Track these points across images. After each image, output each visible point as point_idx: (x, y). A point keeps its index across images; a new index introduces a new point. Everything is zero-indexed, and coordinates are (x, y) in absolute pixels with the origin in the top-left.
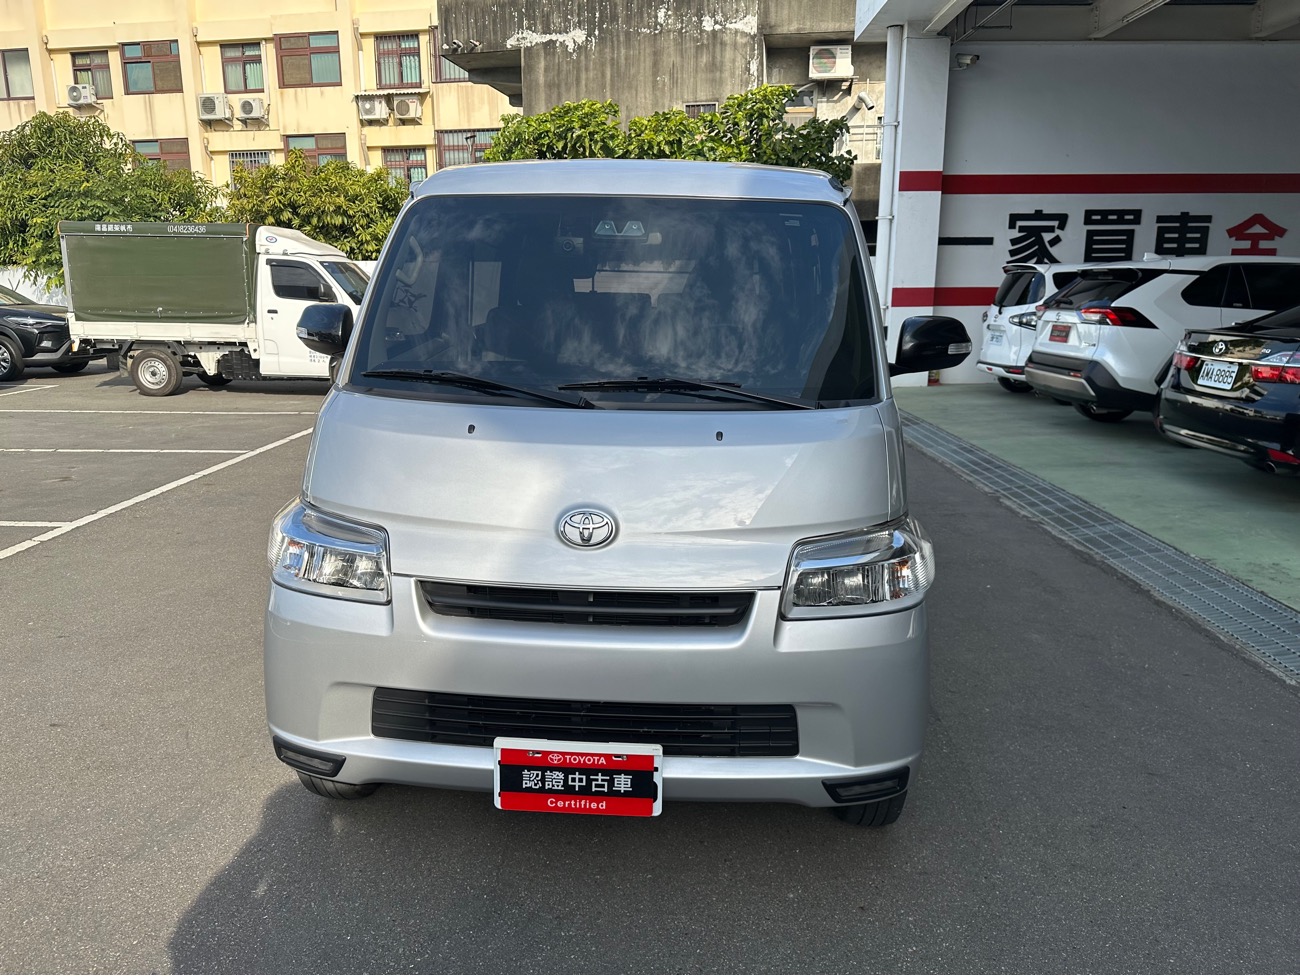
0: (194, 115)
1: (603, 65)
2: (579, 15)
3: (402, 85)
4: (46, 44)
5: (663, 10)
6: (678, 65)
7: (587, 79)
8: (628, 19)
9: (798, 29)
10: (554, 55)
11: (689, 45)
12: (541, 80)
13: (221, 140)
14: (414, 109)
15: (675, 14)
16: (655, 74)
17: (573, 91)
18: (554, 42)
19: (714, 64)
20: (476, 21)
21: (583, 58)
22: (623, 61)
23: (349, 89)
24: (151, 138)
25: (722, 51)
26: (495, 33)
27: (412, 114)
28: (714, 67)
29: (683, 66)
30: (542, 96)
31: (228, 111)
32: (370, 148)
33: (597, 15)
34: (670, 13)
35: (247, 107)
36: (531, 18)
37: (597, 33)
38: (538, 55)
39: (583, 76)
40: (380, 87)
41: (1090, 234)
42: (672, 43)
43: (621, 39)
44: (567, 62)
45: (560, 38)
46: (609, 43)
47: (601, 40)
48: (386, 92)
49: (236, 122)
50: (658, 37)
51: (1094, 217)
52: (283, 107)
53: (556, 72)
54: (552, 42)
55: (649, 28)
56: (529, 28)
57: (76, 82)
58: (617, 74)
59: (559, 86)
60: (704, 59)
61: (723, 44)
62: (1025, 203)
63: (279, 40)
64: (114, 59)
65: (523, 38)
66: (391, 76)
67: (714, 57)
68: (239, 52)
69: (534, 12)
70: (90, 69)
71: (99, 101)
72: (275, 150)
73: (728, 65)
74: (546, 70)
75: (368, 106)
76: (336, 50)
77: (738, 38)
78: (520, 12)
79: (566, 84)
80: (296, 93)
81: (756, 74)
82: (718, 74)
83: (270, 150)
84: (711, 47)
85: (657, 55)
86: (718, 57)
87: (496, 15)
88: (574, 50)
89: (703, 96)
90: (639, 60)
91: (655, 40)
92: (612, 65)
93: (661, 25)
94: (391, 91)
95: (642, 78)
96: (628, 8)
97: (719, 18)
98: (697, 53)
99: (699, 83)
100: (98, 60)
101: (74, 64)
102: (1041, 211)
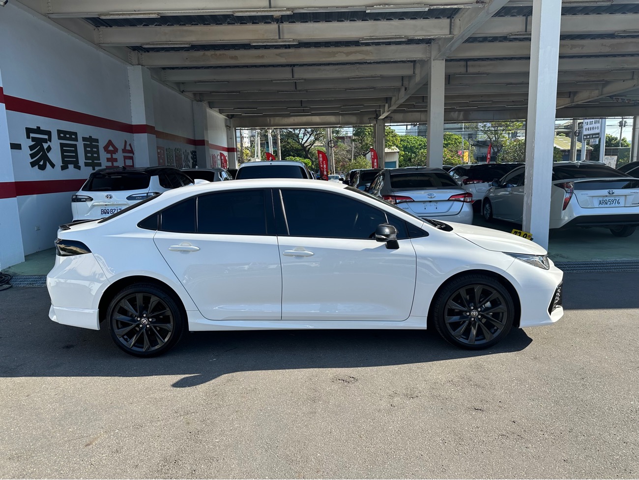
41: (61, 146)
51: (61, 135)
62: (31, 121)
102: (39, 127)
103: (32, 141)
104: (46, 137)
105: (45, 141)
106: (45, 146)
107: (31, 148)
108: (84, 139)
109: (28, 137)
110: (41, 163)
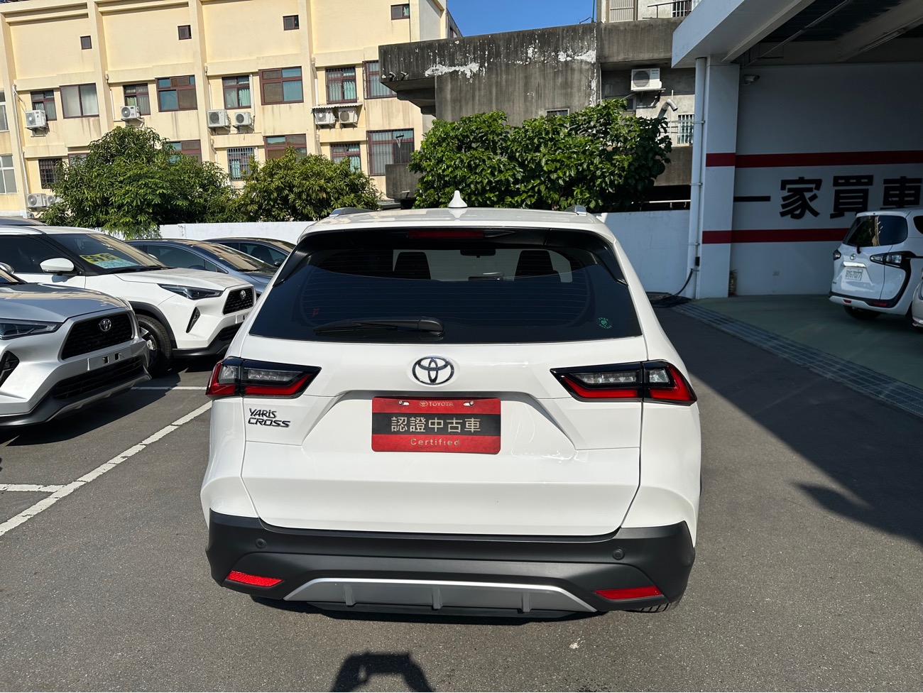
0: (204, 124)
1: (490, 86)
2: (474, 54)
3: (344, 101)
4: (108, 80)
5: (531, 49)
6: (542, 85)
7: (480, 96)
8: (507, 56)
9: (624, 59)
10: (457, 79)
11: (549, 71)
12: (449, 97)
13: (221, 141)
14: (352, 117)
15: (539, 51)
16: (526, 92)
17: (470, 104)
18: (457, 72)
19: (566, 83)
20: (404, 59)
21: (477, 82)
22: (504, 83)
23: (308, 105)
24: (176, 140)
25: (572, 74)
26: (417, 67)
27: (351, 121)
28: (566, 85)
29: (545, 85)
30: (449, 108)
31: (227, 121)
32: (322, 144)
33: (487, 53)
34: (536, 50)
35: (240, 118)
36: (442, 56)
37: (486, 65)
38: (446, 80)
39: (477, 93)
40: (329, 102)
41: (837, 192)
42: (538, 70)
43: (503, 68)
44: (466, 85)
45: (462, 69)
46: (495, 72)
47: (489, 70)
48: (333, 106)
49: (232, 128)
50: (528, 66)
51: (840, 181)
52: (264, 118)
53: (458, 92)
54: (456, 72)
55: (522, 60)
56: (440, 63)
57: (126, 104)
58: (500, 92)
59: (460, 101)
60: (560, 80)
61: (573, 70)
62: (792, 172)
63: (262, 73)
64: (152, 89)
65: (436, 70)
66: (336, 95)
67: (566, 79)
68: (235, 82)
69: (444, 52)
70: (135, 96)
71: (142, 117)
72: (258, 146)
73: (576, 84)
74: (452, 90)
75: (321, 115)
76: (300, 79)
77: (583, 65)
78: (434, 52)
79: (465, 99)
80: (273, 107)
81: (595, 89)
82: (569, 90)
83: (255, 147)
84: (564, 72)
85: (527, 79)
86: (570, 79)
87: (418, 56)
88: (471, 77)
89: (559, 105)
90: (515, 82)
91: (526, 69)
92: (497, 86)
93: (530, 58)
94: (337, 105)
95: (517, 94)
96: (508, 48)
97: (570, 52)
98: (555, 76)
99: (556, 96)
100: (140, 90)
101: (125, 93)
102: (803, 177)
103: (788, 192)
104: (813, 186)
105: (810, 190)
106: (808, 195)
107: (784, 199)
108: (886, 181)
109: (783, 188)
110: (798, 212)
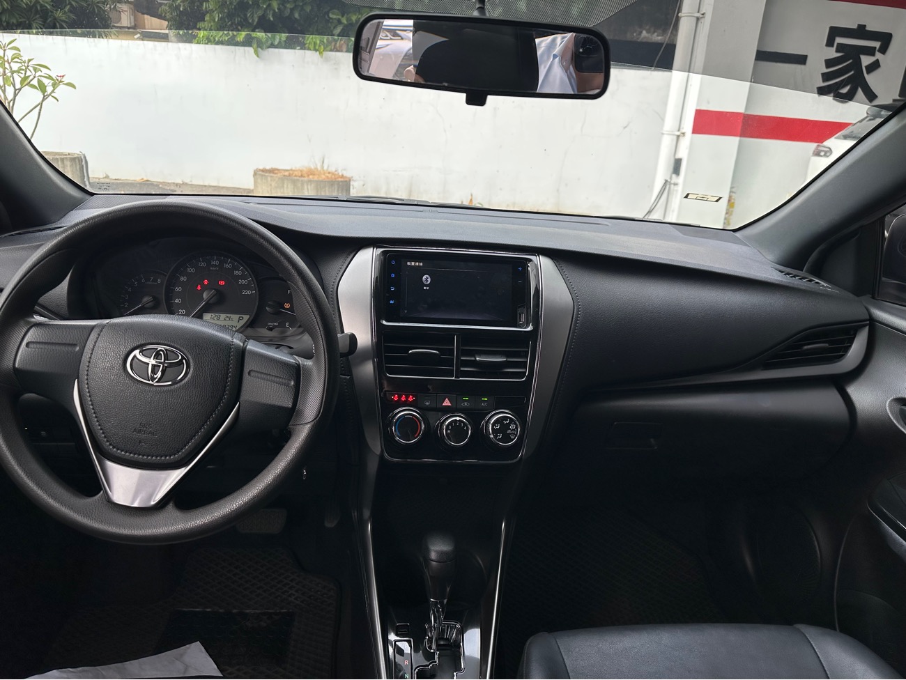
102: (865, 26)
103: (837, 51)
104: (877, 44)
105: (871, 52)
106: (866, 60)
107: (829, 63)
109: (830, 43)
110: (845, 90)
